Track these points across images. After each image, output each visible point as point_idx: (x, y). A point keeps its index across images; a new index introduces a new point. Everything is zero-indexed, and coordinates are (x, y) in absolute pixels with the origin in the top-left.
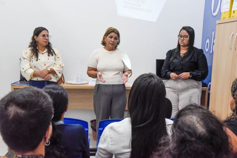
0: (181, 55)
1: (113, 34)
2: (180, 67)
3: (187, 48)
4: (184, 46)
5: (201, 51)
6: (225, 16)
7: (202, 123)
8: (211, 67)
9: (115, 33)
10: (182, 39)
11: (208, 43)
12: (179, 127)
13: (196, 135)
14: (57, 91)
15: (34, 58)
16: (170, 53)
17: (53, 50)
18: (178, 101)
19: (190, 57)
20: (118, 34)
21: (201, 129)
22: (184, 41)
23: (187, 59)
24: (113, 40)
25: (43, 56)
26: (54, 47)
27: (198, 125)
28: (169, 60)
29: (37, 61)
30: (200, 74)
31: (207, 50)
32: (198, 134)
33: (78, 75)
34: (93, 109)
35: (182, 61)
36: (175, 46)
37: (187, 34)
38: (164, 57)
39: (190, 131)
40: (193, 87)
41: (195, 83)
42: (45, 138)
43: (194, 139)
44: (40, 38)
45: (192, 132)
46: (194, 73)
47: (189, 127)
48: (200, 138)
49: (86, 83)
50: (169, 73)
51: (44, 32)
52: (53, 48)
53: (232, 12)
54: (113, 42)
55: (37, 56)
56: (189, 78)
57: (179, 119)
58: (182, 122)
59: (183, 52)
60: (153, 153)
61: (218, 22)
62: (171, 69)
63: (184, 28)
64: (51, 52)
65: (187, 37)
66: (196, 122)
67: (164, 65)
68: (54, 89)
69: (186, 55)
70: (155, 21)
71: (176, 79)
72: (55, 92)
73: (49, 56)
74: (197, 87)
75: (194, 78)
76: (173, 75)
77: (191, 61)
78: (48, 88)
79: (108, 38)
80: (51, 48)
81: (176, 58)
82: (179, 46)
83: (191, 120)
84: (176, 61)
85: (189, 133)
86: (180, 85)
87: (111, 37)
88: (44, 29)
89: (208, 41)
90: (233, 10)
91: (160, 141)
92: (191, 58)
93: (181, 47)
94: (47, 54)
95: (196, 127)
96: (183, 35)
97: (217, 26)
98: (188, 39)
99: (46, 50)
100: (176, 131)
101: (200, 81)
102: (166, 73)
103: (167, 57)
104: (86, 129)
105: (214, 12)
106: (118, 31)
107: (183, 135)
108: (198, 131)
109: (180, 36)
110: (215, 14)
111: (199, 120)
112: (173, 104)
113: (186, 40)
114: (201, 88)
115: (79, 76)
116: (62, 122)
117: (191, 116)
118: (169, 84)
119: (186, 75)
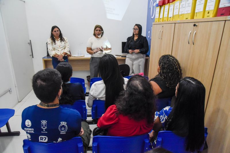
0: (135, 40)
2: (134, 47)
3: (138, 36)
4: (136, 35)
5: (145, 38)
6: (156, 20)
7: (141, 85)
8: (150, 46)
9: (99, 28)
10: (135, 30)
12: (130, 87)
13: (138, 91)
15: (54, 43)
16: (129, 39)
18: (133, 65)
19: (139, 41)
20: (101, 28)
21: (140, 88)
22: (136, 32)
23: (138, 42)
24: (98, 32)
25: (58, 42)
27: (139, 86)
28: (128, 42)
29: (55, 44)
30: (144, 50)
31: (149, 37)
32: (139, 90)
33: (79, 51)
35: (135, 43)
36: (131, 35)
37: (137, 28)
39: (135, 89)
40: (141, 58)
41: (142, 55)
43: (137, 93)
46: (142, 50)
47: (135, 87)
49: (83, 56)
53: (160, 19)
54: (99, 33)
55: (55, 42)
56: (139, 53)
58: (132, 84)
59: (136, 38)
61: (153, 23)
62: (129, 47)
63: (136, 25)
65: (138, 30)
66: (138, 84)
70: (121, 20)
71: (132, 53)
72: (65, 66)
74: (143, 58)
75: (141, 52)
76: (130, 51)
80: (62, 37)
81: (132, 41)
83: (136, 83)
84: (132, 43)
85: (135, 90)
86: (134, 56)
89: (149, 32)
90: (160, 18)
93: (135, 35)
95: (138, 87)
96: (135, 28)
97: (153, 26)
100: (128, 89)
101: (144, 54)
102: (127, 50)
104: (83, 83)
105: (152, 16)
107: (131, 91)
108: (139, 89)
109: (134, 29)
110: (152, 18)
111: (140, 83)
112: (130, 67)
113: (137, 32)
114: (145, 57)
116: (69, 82)
117: (136, 81)
118: (128, 56)
119: (137, 51)
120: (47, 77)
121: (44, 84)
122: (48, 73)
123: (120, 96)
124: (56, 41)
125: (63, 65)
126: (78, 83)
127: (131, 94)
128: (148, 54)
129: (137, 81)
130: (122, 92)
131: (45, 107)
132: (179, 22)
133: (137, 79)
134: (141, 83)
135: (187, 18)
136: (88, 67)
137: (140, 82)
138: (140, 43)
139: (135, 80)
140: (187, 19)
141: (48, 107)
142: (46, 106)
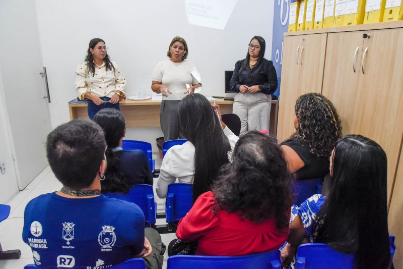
0: (250, 66)
1: (177, 43)
2: (249, 80)
3: (256, 59)
4: (254, 57)
5: (271, 62)
6: (291, 28)
7: (261, 151)
8: (280, 78)
9: (180, 42)
10: (253, 48)
11: (277, 54)
12: (239, 156)
13: (255, 163)
14: (112, 116)
16: (239, 64)
17: (111, 63)
18: (247, 115)
19: (259, 69)
20: (184, 43)
21: (260, 157)
22: (255, 51)
23: (257, 71)
24: (177, 49)
25: (101, 71)
26: (112, 60)
27: (257, 153)
28: (238, 71)
29: (94, 76)
30: (269, 87)
31: (277, 61)
32: (257, 163)
33: (141, 89)
34: (159, 125)
35: (251, 73)
38: (232, 68)
39: (249, 159)
41: (265, 96)
42: (100, 173)
43: (252, 168)
44: (96, 51)
45: (252, 161)
46: (264, 86)
47: (248, 155)
48: (258, 166)
49: (150, 99)
50: (238, 85)
51: (99, 44)
52: (111, 62)
53: (298, 25)
54: (178, 52)
55: (94, 71)
56: (259, 92)
57: (239, 147)
58: (242, 150)
59: (253, 63)
60: (214, 181)
61: (285, 34)
62: (240, 81)
63: (255, 38)
64: (109, 66)
65: (258, 47)
66: (256, 150)
67: (232, 77)
68: (109, 113)
69: (256, 67)
70: (223, 29)
73: (107, 70)
74: (267, 101)
75: (263, 91)
76: (242, 87)
77: (261, 73)
78: (102, 113)
79: (172, 48)
80: (110, 61)
81: (245, 69)
82: (248, 56)
83: (251, 148)
84: (244, 73)
85: (248, 162)
86: (250, 99)
87: (176, 47)
88: (100, 40)
89: (278, 51)
90: (299, 23)
91: (221, 170)
92: (261, 69)
93: (251, 58)
94: (104, 68)
95: (256, 155)
96: (254, 45)
97: (285, 39)
98: (259, 49)
99: (104, 64)
100: (236, 159)
101: (269, 94)
102: (235, 86)
103: (236, 69)
104: (149, 151)
105: (283, 21)
106: (183, 40)
107: (242, 163)
108: (257, 159)
109: (251, 45)
110: (284, 24)
111: (258, 147)
112: (242, 119)
113: (257, 51)
114: (271, 100)
115: (141, 91)
116: (120, 148)
117: (251, 144)
118: (238, 97)
119: (256, 88)
120: (76, 137)
121: (72, 150)
122: (79, 128)
123: (221, 173)
124: (97, 69)
125: (105, 114)
126: (137, 151)
127: (242, 170)
128: (275, 94)
129: (253, 143)
130: (224, 168)
131: (71, 195)
132: (335, 31)
133: (252, 139)
134: (261, 147)
135: (350, 23)
136: (157, 121)
137: (258, 145)
138: (262, 72)
139: (249, 143)
140: (350, 25)
141: (78, 195)
142: (74, 193)
